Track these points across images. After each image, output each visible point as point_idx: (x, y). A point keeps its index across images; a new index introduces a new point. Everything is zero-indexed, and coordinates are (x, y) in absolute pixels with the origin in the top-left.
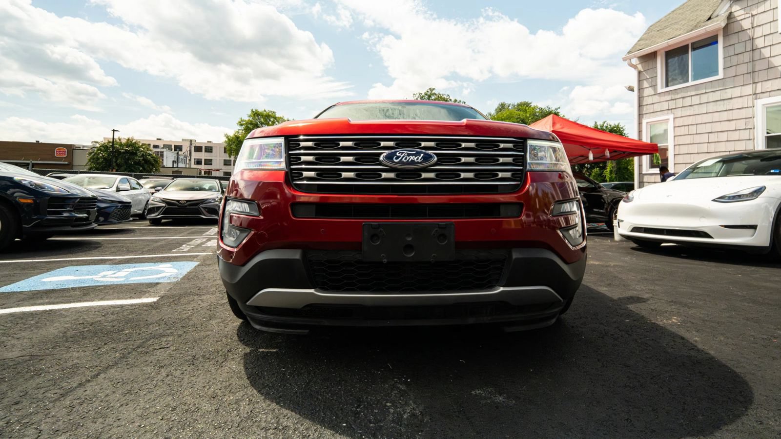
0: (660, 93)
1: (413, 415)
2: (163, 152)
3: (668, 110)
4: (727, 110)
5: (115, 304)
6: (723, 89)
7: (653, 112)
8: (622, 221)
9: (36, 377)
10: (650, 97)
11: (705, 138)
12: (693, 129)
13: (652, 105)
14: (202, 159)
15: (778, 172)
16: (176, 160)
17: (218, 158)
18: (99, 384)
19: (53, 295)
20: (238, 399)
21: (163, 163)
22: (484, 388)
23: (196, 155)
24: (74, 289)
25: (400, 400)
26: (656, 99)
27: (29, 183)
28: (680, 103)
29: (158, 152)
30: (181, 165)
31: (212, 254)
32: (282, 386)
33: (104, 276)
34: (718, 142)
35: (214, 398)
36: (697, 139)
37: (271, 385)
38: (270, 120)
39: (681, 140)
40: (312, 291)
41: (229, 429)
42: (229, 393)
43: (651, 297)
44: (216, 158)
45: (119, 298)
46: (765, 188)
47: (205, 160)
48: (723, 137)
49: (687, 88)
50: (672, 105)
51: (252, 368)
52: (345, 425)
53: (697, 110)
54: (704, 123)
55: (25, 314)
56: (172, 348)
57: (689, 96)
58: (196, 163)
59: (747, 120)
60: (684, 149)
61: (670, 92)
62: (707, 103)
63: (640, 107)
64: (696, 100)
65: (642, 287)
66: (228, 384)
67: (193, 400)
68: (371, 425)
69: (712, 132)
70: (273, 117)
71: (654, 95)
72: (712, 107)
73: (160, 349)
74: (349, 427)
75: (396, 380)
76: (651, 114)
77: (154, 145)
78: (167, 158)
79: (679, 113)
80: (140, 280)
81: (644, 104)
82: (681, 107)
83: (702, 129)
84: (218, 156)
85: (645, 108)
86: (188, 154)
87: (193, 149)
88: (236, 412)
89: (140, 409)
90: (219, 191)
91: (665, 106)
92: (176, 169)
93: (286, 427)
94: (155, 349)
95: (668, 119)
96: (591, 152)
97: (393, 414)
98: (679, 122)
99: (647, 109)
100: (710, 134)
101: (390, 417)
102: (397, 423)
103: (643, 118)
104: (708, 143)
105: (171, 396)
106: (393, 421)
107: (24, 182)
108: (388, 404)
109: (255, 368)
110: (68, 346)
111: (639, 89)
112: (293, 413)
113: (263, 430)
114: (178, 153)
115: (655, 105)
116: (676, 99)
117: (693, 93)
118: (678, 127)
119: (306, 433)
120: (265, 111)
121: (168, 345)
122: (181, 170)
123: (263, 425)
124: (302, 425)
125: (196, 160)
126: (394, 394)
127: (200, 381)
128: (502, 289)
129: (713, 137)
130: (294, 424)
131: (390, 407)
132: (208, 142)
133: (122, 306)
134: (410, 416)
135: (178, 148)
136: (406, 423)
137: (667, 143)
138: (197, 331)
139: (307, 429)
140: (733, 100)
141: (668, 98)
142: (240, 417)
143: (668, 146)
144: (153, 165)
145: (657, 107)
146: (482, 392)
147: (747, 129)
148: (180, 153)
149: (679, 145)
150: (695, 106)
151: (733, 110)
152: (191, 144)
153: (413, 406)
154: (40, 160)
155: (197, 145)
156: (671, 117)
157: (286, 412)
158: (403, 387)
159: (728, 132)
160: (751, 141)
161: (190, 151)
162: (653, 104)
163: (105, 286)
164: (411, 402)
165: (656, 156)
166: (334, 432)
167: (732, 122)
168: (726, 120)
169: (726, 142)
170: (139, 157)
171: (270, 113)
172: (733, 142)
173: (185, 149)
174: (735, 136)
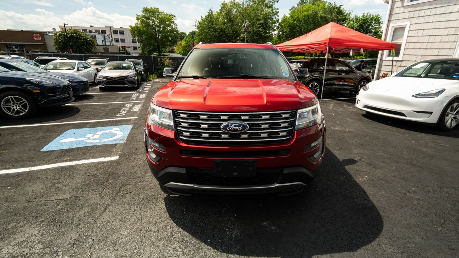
0: (405, 6)
1: (237, 236)
2: (95, 35)
3: (408, 18)
4: (446, 21)
5: (100, 161)
6: (448, 6)
7: (398, 19)
8: (360, 101)
9: (81, 210)
10: (398, 8)
11: (426, 39)
12: (420, 33)
13: (398, 15)
14: (119, 39)
15: (458, 77)
16: (104, 40)
17: (128, 38)
18: (108, 215)
19: (70, 154)
20: (166, 225)
21: (97, 42)
22: (267, 222)
23: (115, 37)
24: (78, 149)
25: (232, 227)
26: (402, 10)
27: (35, 81)
28: (417, 14)
29: (93, 35)
30: (108, 44)
31: (137, 118)
32: (183, 218)
33: (89, 138)
34: (434, 42)
35: (156, 224)
36: (421, 39)
37: (178, 217)
38: (156, 14)
39: (411, 40)
40: (192, 185)
41: (164, 241)
42: (161, 221)
43: (359, 160)
44: (127, 38)
45: (101, 157)
46: (445, 90)
47: (121, 39)
48: (438, 39)
49: (424, 4)
50: (411, 15)
51: (169, 207)
52: (209, 241)
53: (426, 19)
54: (428, 29)
55: (62, 168)
56: (133, 193)
57: (424, 9)
58: (116, 41)
59: (457, 28)
60: (411, 46)
61: (412, 6)
62: (434, 15)
63: (391, 15)
64: (428, 12)
65: (358, 151)
66: (160, 216)
67: (148, 225)
68: (220, 241)
69: (432, 36)
70: (157, 12)
71: (401, 7)
72: (437, 18)
73: (128, 193)
74: (211, 242)
75: (230, 215)
76: (397, 21)
77: (89, 31)
78: (98, 39)
79: (414, 21)
80: (106, 142)
81: (394, 13)
82: (417, 17)
83: (427, 32)
84: (128, 37)
85: (393, 16)
86: (110, 36)
87: (112, 33)
88: (165, 232)
89: (128, 230)
90: (133, 70)
91: (407, 15)
92: (105, 46)
93: (186, 241)
94: (126, 194)
95: (407, 25)
96: (351, 50)
97: (229, 235)
98: (413, 27)
99: (395, 17)
100: (431, 37)
101: (227, 237)
102: (230, 240)
103: (390, 23)
104: (428, 42)
105: (138, 222)
106: (228, 239)
107: (32, 81)
108: (227, 229)
109: (170, 207)
110: (88, 191)
111: (392, 2)
112: (188, 234)
113: (178, 243)
114: (104, 36)
115: (400, 14)
116: (415, 11)
117: (427, 7)
118: (412, 30)
119: (194, 245)
120: (151, 8)
121: (131, 191)
122: (108, 47)
123: (177, 239)
124: (192, 240)
125: (115, 40)
126: (229, 224)
127: (148, 214)
128: (277, 185)
129: (432, 39)
130: (190, 239)
131: (227, 231)
132: (121, 27)
133: (103, 163)
134: (235, 236)
135: (104, 32)
136: (234, 240)
137: (402, 41)
138: (141, 182)
139: (195, 242)
140: (452, 14)
141: (410, 10)
142: (168, 235)
143: (402, 43)
144: (91, 45)
145: (401, 16)
146: (266, 224)
147: (455, 35)
148: (105, 35)
149: (409, 43)
150: (426, 17)
151: (450, 21)
152: (111, 30)
153: (237, 231)
154: (27, 42)
155: (114, 30)
156: (408, 23)
157: (186, 233)
158: (233, 219)
159: (442, 36)
160: (455, 43)
161: (111, 34)
162: (399, 13)
163: (92, 147)
164: (236, 228)
165: (393, 51)
166: (205, 244)
167: (446, 29)
168: (443, 27)
169: (439, 43)
170: (82, 40)
171: (155, 10)
172: (444, 43)
173: (108, 32)
174: (446, 39)
